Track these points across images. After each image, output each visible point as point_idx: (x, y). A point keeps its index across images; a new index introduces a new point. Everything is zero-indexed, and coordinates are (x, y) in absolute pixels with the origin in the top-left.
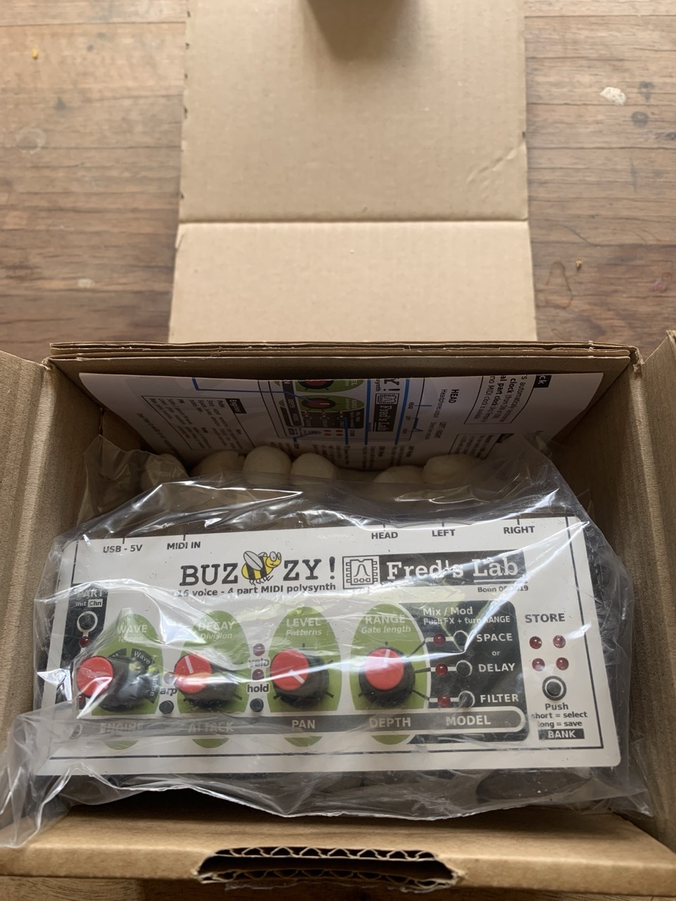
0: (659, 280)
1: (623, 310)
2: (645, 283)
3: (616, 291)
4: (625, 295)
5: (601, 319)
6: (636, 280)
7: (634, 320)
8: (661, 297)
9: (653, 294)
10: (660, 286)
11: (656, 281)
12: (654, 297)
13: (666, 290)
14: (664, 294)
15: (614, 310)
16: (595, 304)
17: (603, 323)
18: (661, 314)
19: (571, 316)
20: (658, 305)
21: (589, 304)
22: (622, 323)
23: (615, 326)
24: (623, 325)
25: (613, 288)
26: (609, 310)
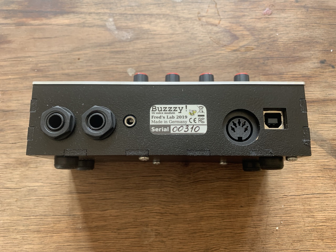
0: (267, 9)
1: (248, 26)
2: (260, 10)
3: (244, 16)
4: (249, 18)
5: (236, 31)
6: (255, 9)
7: (254, 31)
8: (269, 18)
9: (264, 16)
10: (268, 12)
11: (266, 9)
12: (264, 18)
13: (271, 14)
14: (270, 17)
15: (243, 26)
16: (233, 23)
17: (238, 33)
18: (269, 27)
19: (220, 30)
20: (267, 22)
21: (230, 23)
22: (247, 33)
23: (244, 35)
24: (248, 34)
25: (243, 14)
26: (241, 26)
